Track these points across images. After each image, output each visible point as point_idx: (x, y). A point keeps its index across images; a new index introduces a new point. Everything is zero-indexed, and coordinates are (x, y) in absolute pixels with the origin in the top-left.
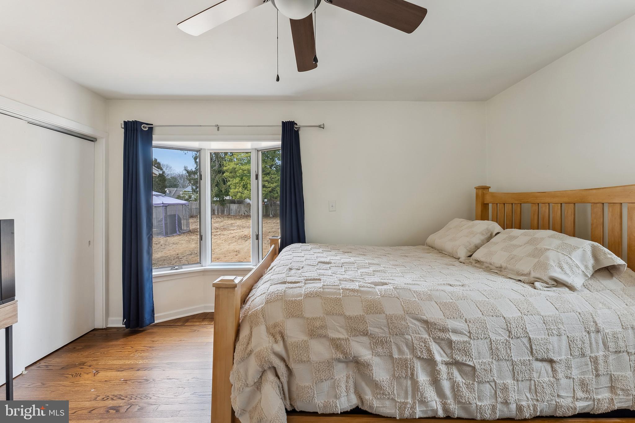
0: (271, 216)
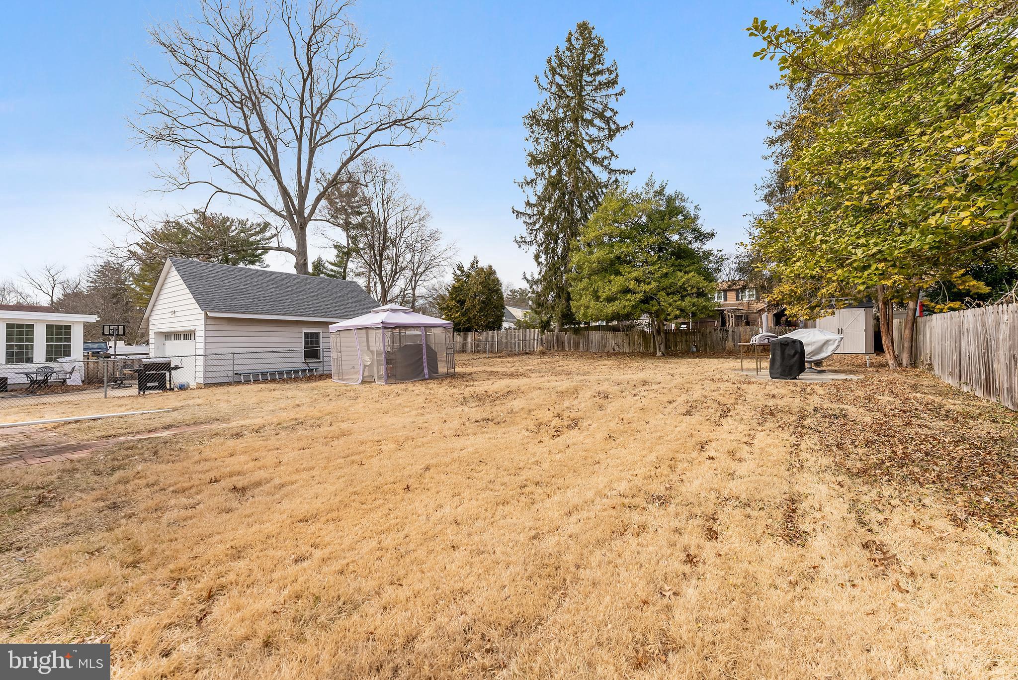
0: (659, 354)
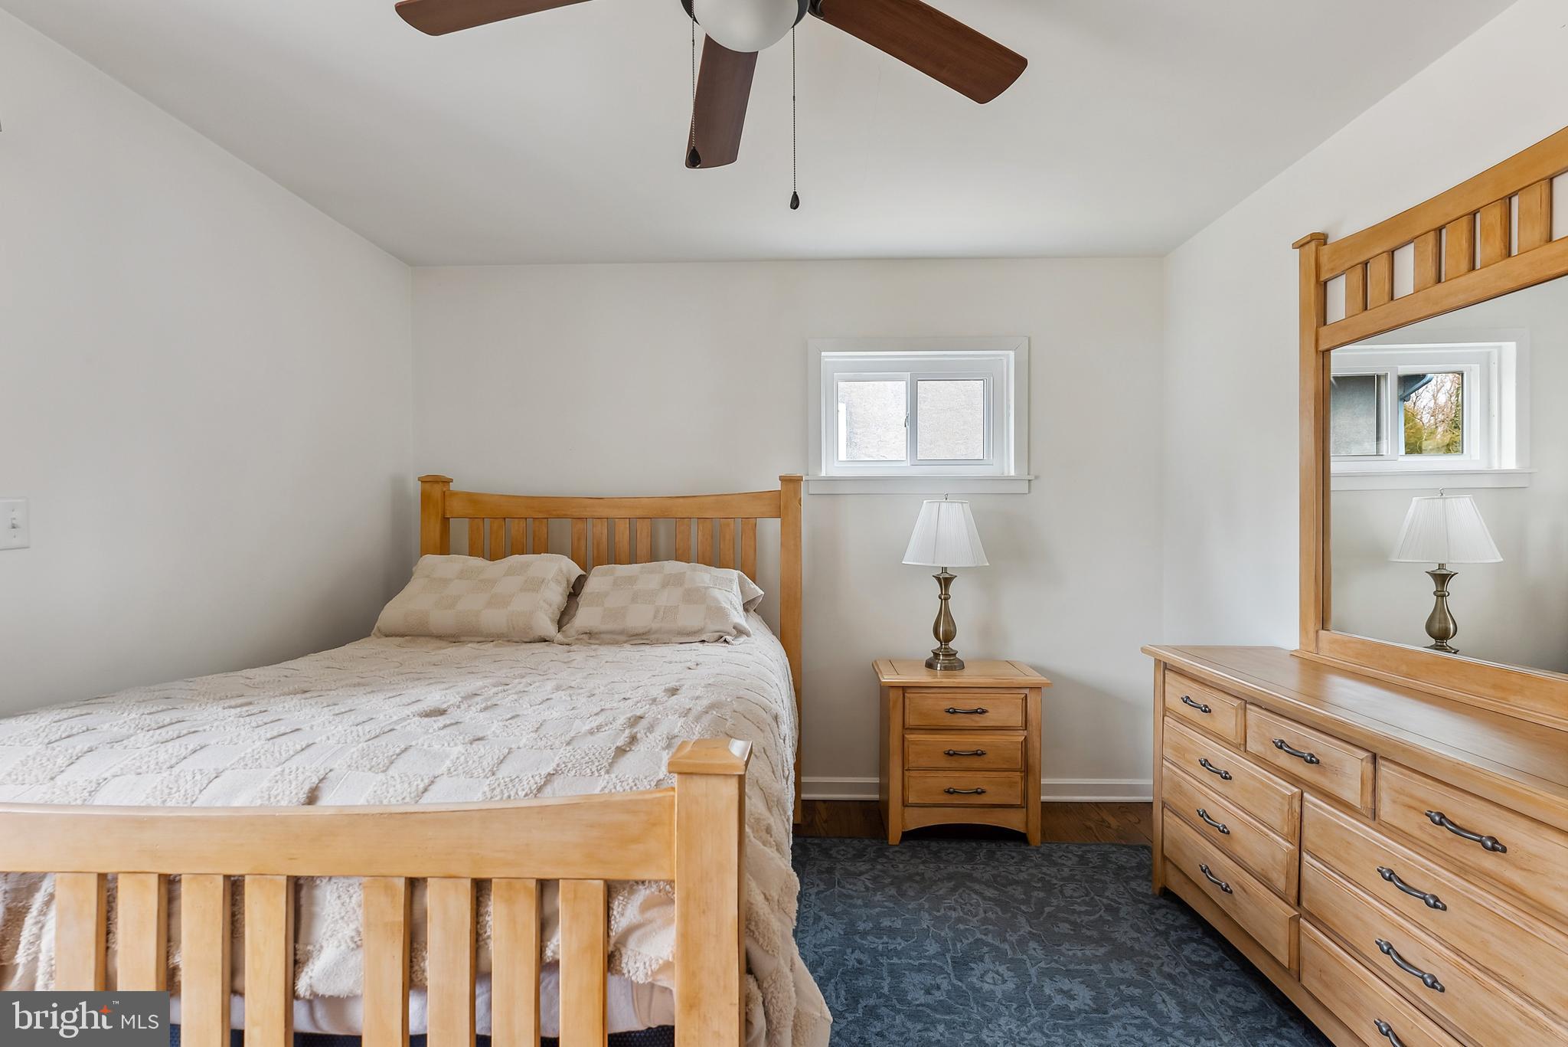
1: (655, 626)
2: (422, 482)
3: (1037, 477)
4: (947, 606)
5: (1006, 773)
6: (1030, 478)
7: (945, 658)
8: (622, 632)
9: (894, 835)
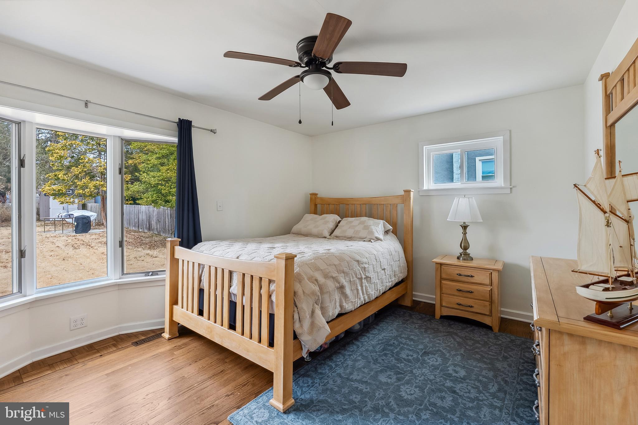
1: (353, 236)
2: (311, 195)
3: (514, 187)
4: (466, 237)
5: (482, 301)
6: (511, 187)
7: (465, 255)
8: (345, 237)
9: (438, 316)
